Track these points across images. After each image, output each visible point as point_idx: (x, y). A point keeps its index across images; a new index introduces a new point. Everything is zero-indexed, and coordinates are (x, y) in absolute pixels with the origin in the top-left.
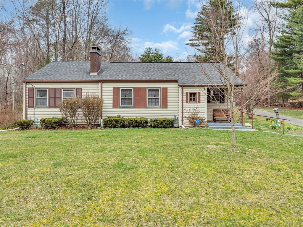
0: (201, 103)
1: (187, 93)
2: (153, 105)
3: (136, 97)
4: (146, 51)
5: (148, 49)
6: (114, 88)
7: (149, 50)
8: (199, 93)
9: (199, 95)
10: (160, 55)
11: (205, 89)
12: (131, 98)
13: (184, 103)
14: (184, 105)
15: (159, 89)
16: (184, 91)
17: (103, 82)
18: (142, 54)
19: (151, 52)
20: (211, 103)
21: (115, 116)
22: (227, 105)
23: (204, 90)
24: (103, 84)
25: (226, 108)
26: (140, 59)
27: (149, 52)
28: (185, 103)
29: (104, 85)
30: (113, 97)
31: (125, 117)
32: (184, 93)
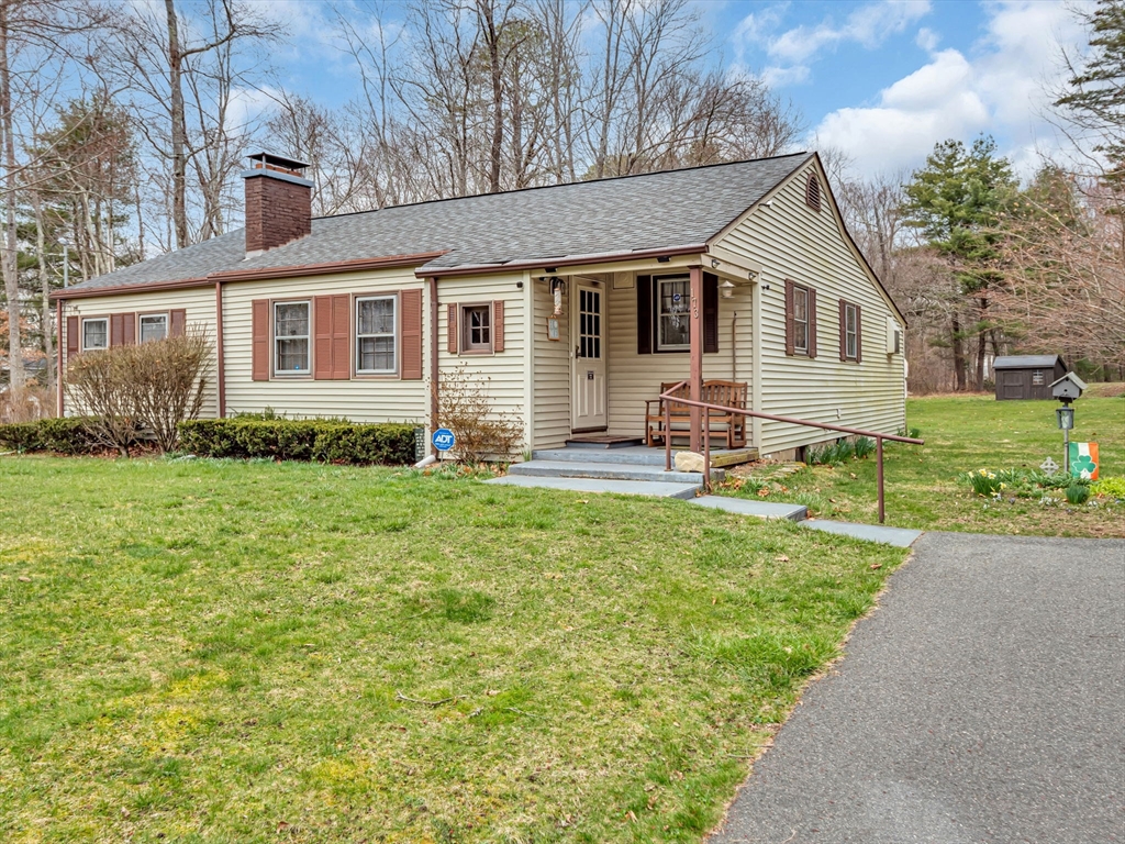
0: (507, 353)
1: (451, 307)
2: (378, 368)
3: (321, 336)
4: (936, 159)
5: (945, 147)
6: (255, 303)
7: (949, 152)
8: (500, 305)
9: (501, 316)
10: (997, 168)
11: (520, 285)
12: (305, 341)
13: (441, 355)
14: (441, 363)
15: (394, 297)
16: (441, 300)
17: (223, 284)
18: (917, 172)
19: (958, 157)
20: (656, 351)
21: (259, 411)
22: (730, 360)
23: (515, 288)
24: (229, 288)
25: (726, 377)
26: (912, 192)
27: (949, 158)
28: (448, 355)
29: (232, 293)
30: (254, 338)
31: (287, 417)
32: (441, 309)
